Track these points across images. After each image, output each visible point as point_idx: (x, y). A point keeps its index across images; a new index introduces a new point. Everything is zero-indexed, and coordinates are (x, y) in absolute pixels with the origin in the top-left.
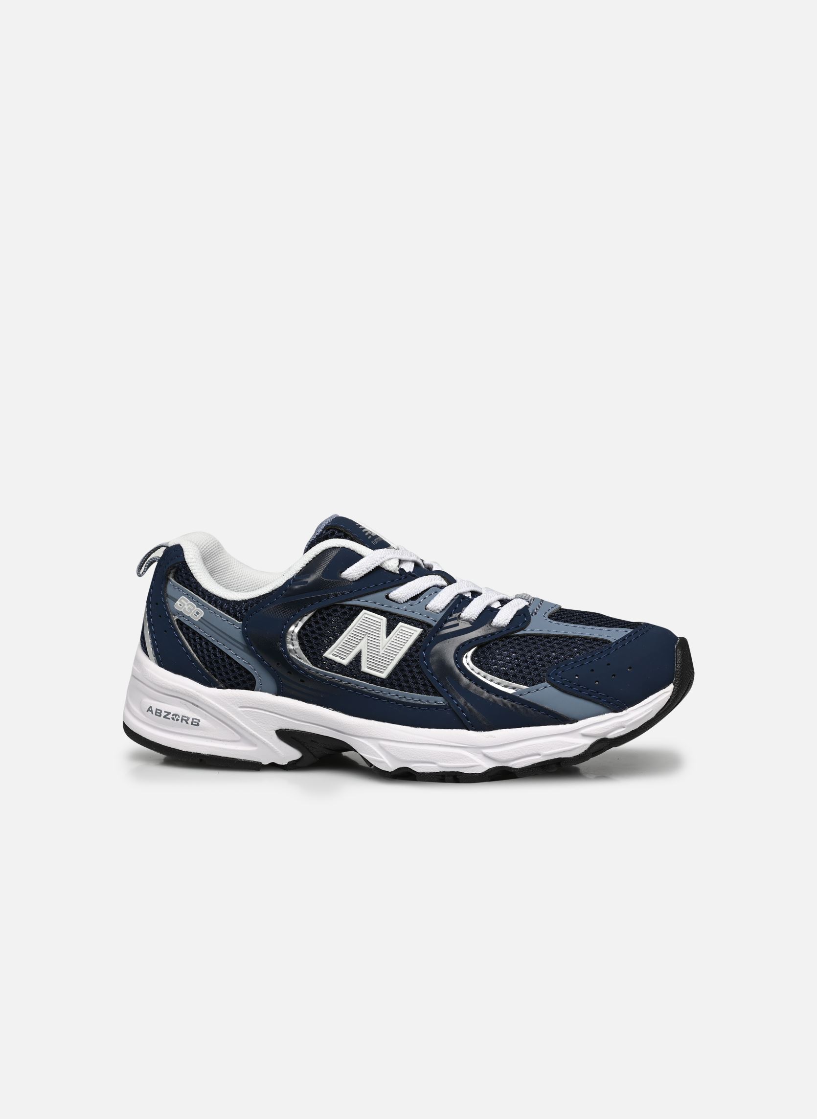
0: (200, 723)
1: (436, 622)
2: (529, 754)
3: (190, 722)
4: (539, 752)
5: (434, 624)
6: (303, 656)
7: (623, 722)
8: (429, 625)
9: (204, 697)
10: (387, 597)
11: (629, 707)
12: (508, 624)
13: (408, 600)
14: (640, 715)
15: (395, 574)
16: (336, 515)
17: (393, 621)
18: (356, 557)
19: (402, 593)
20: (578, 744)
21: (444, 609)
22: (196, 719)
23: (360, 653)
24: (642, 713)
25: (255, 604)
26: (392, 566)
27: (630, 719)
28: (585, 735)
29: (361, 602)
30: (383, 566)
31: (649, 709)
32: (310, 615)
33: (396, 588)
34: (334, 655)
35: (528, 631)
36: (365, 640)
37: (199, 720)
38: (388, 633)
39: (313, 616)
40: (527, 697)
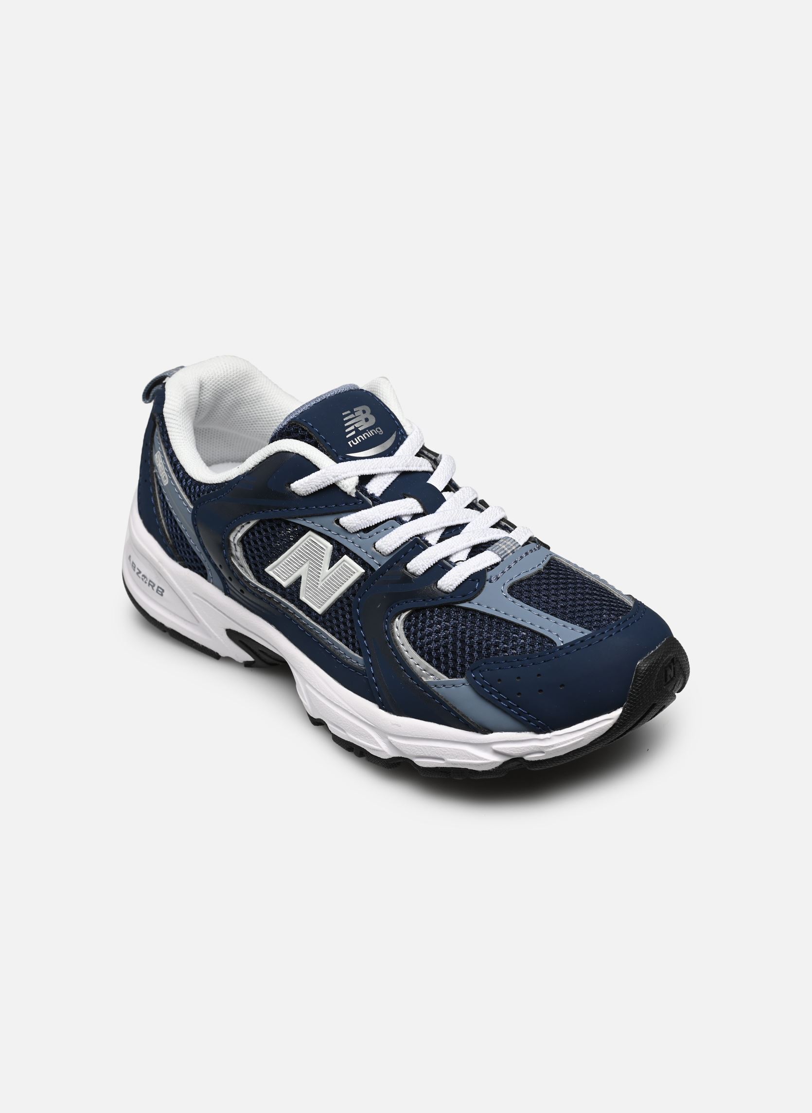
0: (164, 594)
1: (380, 565)
2: (431, 755)
3: (155, 588)
4: (443, 757)
5: (377, 568)
6: (246, 565)
7: (541, 747)
8: (372, 569)
9: (165, 570)
10: (337, 522)
11: (555, 730)
12: (453, 591)
13: (358, 532)
14: (565, 742)
15: (350, 496)
16: (354, 385)
17: (339, 551)
18: (310, 468)
19: (353, 521)
20: (486, 760)
21: (392, 553)
22: (161, 588)
23: (300, 578)
24: (568, 741)
25: (211, 492)
26: (349, 486)
27: (550, 746)
28: (496, 752)
29: (306, 523)
30: (340, 485)
31: (580, 737)
32: (252, 523)
33: (348, 513)
34: (274, 572)
35: (473, 605)
36: (306, 566)
37: (163, 591)
38: (331, 566)
39: (257, 525)
40: (442, 692)
